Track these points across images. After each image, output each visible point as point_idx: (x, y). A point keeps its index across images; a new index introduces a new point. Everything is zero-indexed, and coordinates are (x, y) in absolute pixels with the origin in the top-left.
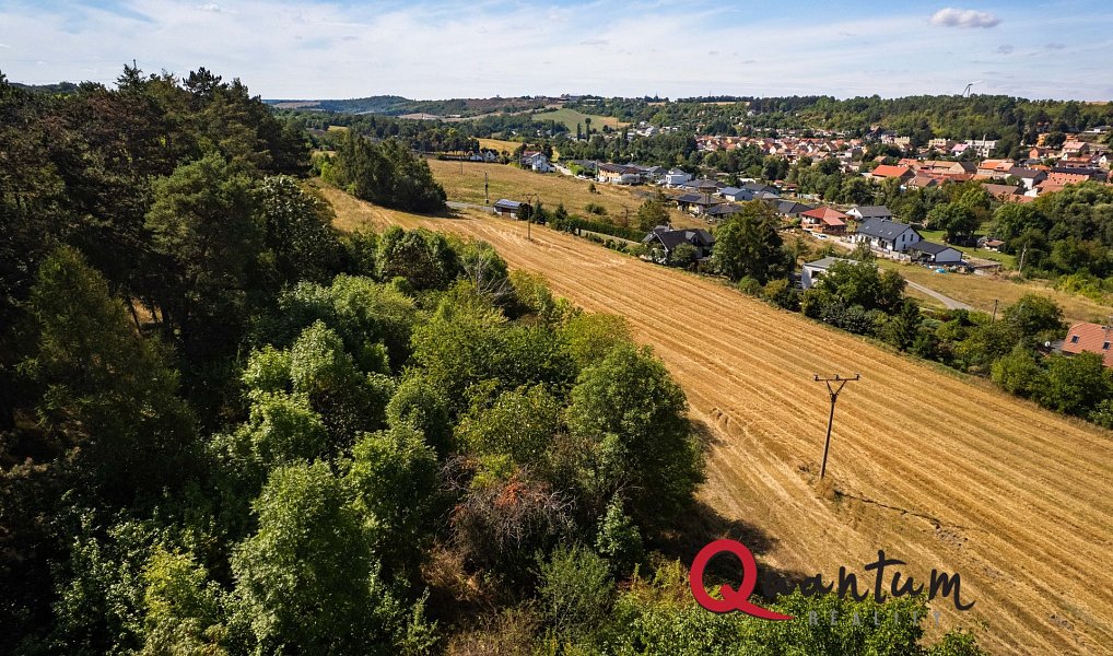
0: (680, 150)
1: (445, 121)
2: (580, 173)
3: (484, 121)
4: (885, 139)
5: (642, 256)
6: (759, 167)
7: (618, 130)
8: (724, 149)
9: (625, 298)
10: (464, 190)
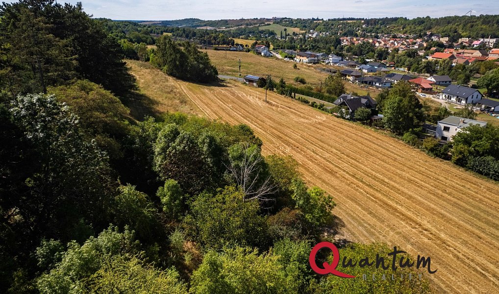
0: (332, 44)
1: (218, 30)
2: (286, 57)
3: (236, 30)
4: (435, 39)
5: (335, 114)
6: (373, 53)
7: (300, 34)
8: (354, 44)
9: (334, 151)
10: (227, 67)
